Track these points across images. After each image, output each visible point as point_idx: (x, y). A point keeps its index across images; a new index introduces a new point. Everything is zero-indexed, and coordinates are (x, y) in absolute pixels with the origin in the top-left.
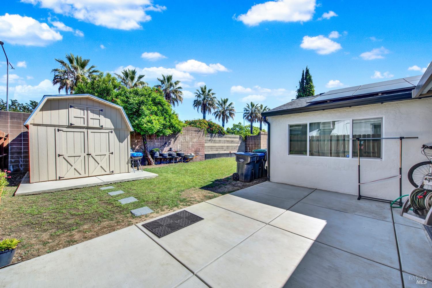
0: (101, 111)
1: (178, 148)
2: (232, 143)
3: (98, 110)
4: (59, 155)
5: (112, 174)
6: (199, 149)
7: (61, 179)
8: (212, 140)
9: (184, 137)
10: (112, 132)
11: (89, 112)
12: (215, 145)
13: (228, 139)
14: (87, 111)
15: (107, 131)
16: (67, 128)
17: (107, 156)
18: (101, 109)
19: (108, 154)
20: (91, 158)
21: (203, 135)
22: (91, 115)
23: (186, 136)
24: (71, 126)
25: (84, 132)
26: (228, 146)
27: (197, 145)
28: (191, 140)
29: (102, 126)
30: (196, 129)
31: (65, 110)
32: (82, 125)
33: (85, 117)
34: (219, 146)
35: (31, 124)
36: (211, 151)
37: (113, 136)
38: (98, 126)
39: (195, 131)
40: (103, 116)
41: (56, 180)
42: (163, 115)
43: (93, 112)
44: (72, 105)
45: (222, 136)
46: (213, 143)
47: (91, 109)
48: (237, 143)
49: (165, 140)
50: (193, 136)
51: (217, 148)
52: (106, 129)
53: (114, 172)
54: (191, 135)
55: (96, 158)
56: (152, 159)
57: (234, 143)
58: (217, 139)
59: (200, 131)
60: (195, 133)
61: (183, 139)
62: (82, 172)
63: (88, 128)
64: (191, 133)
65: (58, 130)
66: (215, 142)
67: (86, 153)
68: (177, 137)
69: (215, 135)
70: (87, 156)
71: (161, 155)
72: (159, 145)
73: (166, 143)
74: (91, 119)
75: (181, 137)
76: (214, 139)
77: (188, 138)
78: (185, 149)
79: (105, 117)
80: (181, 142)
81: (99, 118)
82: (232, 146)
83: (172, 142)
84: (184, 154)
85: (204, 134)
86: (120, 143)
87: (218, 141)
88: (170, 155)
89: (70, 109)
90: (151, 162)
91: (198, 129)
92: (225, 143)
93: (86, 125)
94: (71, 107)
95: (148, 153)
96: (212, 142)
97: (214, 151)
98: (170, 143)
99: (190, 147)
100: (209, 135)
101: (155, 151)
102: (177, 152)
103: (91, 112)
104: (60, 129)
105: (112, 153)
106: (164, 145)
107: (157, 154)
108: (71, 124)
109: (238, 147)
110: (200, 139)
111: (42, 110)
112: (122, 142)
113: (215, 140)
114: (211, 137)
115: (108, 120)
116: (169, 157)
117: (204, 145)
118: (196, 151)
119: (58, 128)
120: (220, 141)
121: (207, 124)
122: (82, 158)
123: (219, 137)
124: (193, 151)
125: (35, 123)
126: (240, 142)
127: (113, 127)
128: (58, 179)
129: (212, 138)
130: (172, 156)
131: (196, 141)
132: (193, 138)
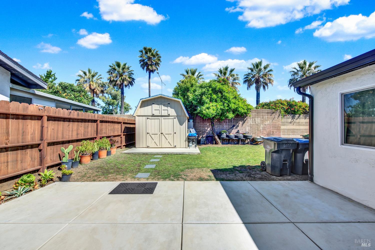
0: (168, 104)
1: (247, 130)
3: (167, 104)
4: (148, 133)
5: (175, 148)
6: (273, 132)
7: (148, 147)
8: (294, 122)
9: (253, 120)
10: (175, 118)
11: (162, 105)
12: (299, 128)
14: (161, 105)
15: (172, 118)
16: (151, 117)
17: (172, 135)
18: (169, 103)
19: (172, 133)
20: (163, 136)
21: (279, 117)
22: (164, 108)
23: (256, 119)
24: (153, 116)
25: (159, 119)
27: (269, 127)
28: (262, 122)
29: (169, 114)
30: (269, 111)
31: (150, 106)
32: (159, 115)
33: (160, 109)
35: (136, 116)
36: (293, 135)
37: (176, 120)
38: (167, 115)
39: (267, 113)
40: (170, 108)
41: (146, 148)
42: (221, 101)
43: (164, 105)
44: (154, 103)
46: (297, 125)
47: (163, 104)
49: (233, 123)
50: (265, 118)
52: (171, 116)
53: (176, 146)
54: (263, 118)
55: (166, 136)
56: (219, 140)
59: (274, 113)
60: (267, 115)
61: (252, 122)
62: (158, 144)
63: (162, 116)
64: (262, 115)
65: (148, 118)
66: (299, 124)
67: (161, 132)
68: (246, 120)
69: (300, 116)
70: (161, 134)
71: (227, 136)
72: (227, 128)
73: (234, 126)
74: (163, 110)
75: (250, 120)
76: (298, 120)
77: (258, 120)
78: (255, 132)
79: (171, 108)
80: (251, 125)
81: (167, 109)
83: (240, 125)
84: (251, 136)
85: (279, 115)
86: (181, 126)
88: (236, 137)
89: (152, 105)
90: (217, 141)
91: (271, 111)
93: (160, 115)
94: (153, 104)
95: (215, 134)
96: (295, 124)
98: (238, 126)
99: (260, 130)
100: (290, 116)
101: (223, 133)
102: (245, 135)
103: (163, 106)
104: (148, 117)
105: (175, 133)
106: (232, 127)
107: (224, 136)
108: (153, 114)
110: (274, 121)
111: (141, 107)
112: (182, 125)
114: (293, 118)
115: (173, 110)
116: (235, 139)
117: (280, 127)
118: (269, 134)
119: (147, 117)
121: (286, 104)
122: (158, 135)
124: (265, 134)
125: (138, 115)
127: (176, 115)
128: (147, 147)
129: (295, 120)
130: (238, 138)
131: (268, 123)
132: (265, 120)
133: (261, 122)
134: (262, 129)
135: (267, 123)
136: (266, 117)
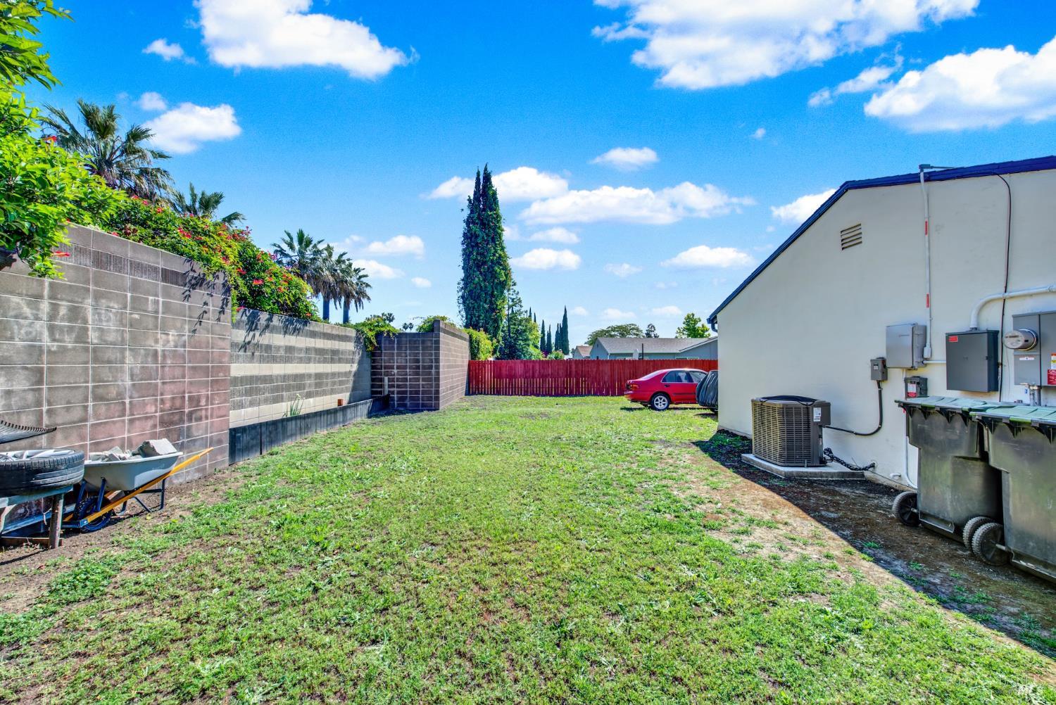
2: (332, 361)
6: (195, 401)
8: (257, 345)
9: (63, 311)
13: (320, 343)
21: (222, 311)
23: (88, 304)
26: (319, 376)
27: (178, 372)
28: (134, 338)
30: (178, 265)
34: (285, 378)
36: (252, 404)
39: (168, 276)
45: (299, 326)
46: (262, 360)
48: (347, 361)
50: (150, 307)
51: (277, 389)
54: (137, 304)
57: (340, 361)
58: (279, 340)
59: (199, 282)
60: (167, 294)
61: (52, 328)
64: (135, 287)
66: (268, 354)
69: (270, 319)
76: (265, 339)
77: (103, 318)
78: (77, 414)
80: (34, 351)
82: (333, 375)
85: (224, 303)
87: (282, 353)
91: (188, 267)
92: (309, 361)
96: (257, 354)
97: (266, 401)
99: (120, 395)
100: (242, 317)
109: (352, 378)
110: (202, 335)
113: (268, 348)
114: (252, 325)
117: (227, 370)
118: (175, 418)
120: (290, 349)
123: (285, 333)
124: (150, 423)
126: (357, 357)
131: (172, 343)
132: (150, 323)
133: (127, 336)
134: (128, 383)
135: (166, 341)
136: (161, 300)
